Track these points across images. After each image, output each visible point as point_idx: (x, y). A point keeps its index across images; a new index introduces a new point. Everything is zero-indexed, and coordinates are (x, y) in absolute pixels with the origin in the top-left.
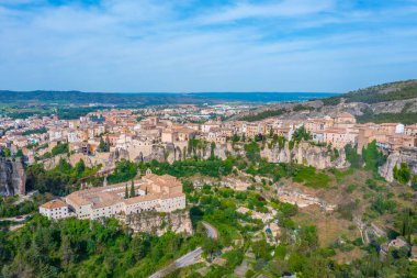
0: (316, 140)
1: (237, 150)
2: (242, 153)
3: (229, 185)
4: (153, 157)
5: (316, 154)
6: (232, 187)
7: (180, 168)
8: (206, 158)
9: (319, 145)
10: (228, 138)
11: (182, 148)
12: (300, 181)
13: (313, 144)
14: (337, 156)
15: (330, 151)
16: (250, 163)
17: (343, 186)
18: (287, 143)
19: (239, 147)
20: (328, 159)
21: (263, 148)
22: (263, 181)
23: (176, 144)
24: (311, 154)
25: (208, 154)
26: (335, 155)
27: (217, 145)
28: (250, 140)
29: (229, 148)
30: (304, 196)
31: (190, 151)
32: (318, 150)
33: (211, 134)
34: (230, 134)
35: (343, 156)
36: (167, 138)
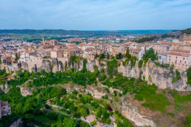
0: (160, 61)
1: (102, 65)
2: (105, 67)
3: (91, 92)
4: (43, 68)
5: (159, 74)
6: (92, 95)
7: (60, 77)
8: (80, 70)
9: (163, 66)
10: (97, 56)
11: (64, 62)
12: (140, 99)
13: (158, 64)
14: (179, 78)
15: (172, 72)
16: (108, 76)
17: (181, 115)
18: (137, 62)
19: (104, 63)
20: (170, 80)
21: (119, 65)
22: (115, 92)
23: (59, 60)
24: (155, 73)
25: (81, 67)
26: (177, 77)
27: (89, 61)
28: (113, 58)
29: (97, 63)
30: (141, 117)
31: (70, 65)
32: (161, 70)
33: (85, 52)
34: (99, 53)
35: (185, 79)
36: (54, 55)
